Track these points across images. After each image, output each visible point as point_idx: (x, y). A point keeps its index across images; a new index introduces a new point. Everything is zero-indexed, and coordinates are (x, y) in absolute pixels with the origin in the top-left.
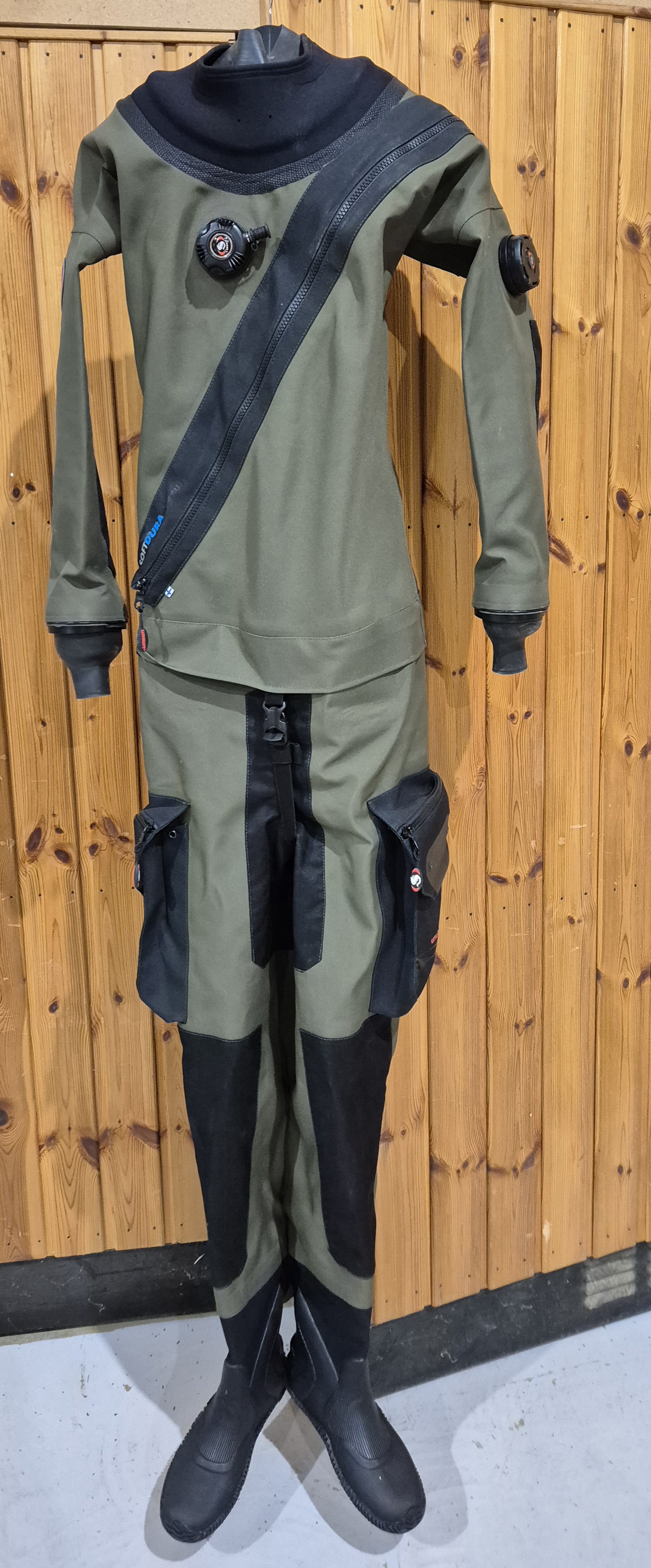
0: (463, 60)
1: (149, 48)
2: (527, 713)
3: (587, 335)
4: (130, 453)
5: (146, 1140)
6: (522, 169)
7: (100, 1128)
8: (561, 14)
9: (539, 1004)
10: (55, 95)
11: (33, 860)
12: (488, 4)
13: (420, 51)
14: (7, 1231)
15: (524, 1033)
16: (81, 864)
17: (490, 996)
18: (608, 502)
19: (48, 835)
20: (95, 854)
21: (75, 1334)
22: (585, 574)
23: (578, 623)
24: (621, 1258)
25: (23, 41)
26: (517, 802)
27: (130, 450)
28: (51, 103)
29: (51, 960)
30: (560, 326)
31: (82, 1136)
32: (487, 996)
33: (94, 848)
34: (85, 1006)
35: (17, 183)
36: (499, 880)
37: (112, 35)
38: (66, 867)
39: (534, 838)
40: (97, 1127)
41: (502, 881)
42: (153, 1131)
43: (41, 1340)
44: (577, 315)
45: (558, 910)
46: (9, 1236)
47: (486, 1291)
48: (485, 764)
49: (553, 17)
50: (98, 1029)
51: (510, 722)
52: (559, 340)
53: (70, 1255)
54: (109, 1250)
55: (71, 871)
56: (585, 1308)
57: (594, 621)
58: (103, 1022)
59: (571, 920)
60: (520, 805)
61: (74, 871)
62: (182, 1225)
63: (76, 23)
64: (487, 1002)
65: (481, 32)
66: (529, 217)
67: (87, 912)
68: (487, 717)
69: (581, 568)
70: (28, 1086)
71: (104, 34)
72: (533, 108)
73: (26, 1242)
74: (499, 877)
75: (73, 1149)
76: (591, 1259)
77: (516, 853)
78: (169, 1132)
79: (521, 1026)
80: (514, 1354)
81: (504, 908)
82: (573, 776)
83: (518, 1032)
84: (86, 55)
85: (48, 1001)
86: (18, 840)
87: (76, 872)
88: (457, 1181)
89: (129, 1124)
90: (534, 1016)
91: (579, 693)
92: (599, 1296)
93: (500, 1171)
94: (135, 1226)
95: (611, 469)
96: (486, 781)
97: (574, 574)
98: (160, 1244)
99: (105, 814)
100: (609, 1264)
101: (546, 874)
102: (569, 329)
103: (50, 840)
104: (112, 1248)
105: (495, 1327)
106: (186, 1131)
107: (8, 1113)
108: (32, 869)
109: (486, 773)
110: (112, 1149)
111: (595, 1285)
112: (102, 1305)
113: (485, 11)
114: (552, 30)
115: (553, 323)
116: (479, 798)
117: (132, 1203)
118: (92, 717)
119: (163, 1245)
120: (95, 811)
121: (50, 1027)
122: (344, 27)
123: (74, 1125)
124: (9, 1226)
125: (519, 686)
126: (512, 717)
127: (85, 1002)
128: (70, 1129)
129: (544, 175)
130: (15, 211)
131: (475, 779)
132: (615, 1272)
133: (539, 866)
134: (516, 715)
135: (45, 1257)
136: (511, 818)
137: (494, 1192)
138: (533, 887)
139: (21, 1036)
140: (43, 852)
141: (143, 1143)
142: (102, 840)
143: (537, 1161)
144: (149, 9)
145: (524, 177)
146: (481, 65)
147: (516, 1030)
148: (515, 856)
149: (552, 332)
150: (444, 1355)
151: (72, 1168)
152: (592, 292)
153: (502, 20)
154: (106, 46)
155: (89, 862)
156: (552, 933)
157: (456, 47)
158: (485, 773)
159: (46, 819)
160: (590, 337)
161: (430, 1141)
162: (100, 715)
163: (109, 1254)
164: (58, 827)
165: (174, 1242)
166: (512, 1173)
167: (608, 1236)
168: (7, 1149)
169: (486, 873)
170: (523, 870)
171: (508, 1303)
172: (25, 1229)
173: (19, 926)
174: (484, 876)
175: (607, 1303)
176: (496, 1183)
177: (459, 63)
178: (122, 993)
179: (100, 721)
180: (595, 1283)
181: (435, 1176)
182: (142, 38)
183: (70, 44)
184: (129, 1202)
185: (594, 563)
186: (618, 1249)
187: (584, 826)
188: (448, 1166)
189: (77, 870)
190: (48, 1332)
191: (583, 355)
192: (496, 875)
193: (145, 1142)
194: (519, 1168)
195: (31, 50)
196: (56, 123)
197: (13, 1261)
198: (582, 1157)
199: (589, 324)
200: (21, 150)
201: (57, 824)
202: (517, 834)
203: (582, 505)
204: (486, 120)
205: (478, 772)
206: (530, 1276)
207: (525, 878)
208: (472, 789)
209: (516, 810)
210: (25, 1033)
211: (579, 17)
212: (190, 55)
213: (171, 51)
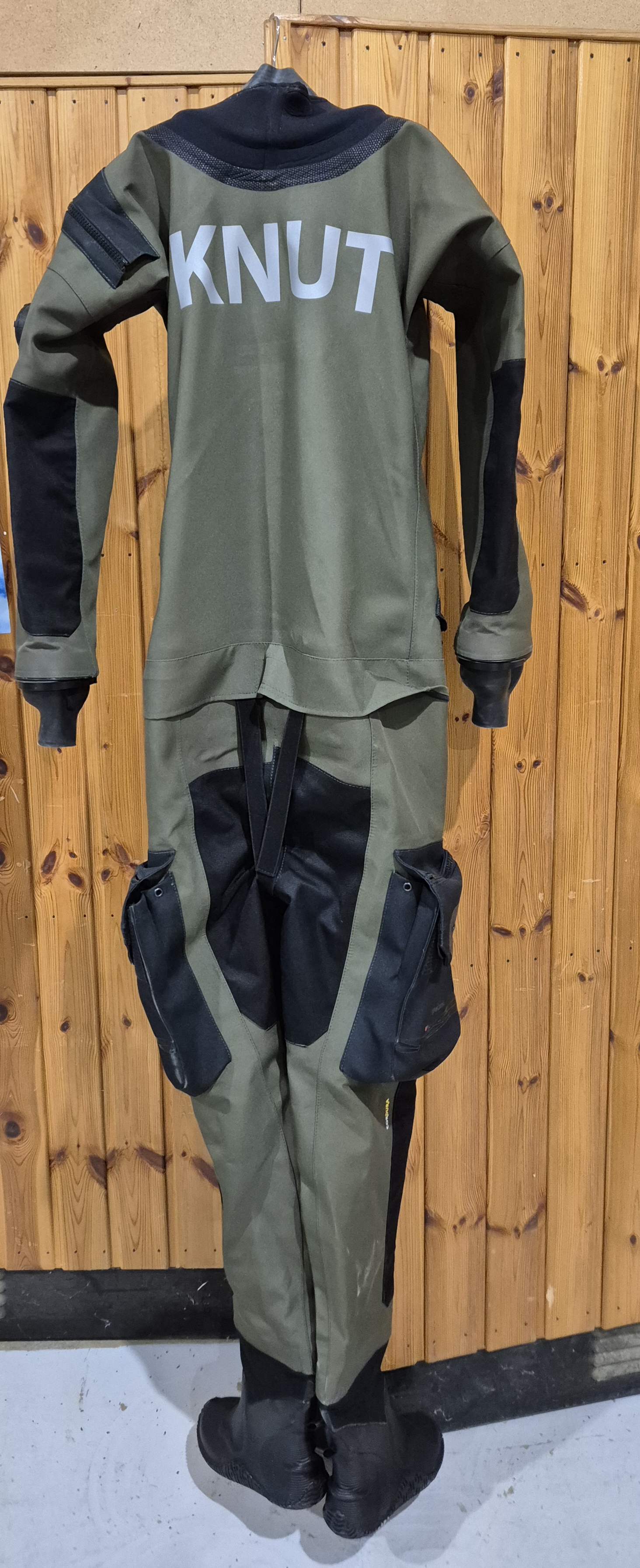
0: (475, 97)
1: (172, 91)
2: (535, 762)
3: (607, 374)
4: (147, 489)
5: (153, 1164)
6: (537, 205)
7: (108, 1148)
8: (583, 45)
9: (545, 1060)
10: (81, 141)
11: (49, 881)
12: (504, 38)
13: (429, 90)
14: (17, 1240)
15: (527, 1091)
16: (94, 888)
17: (492, 1050)
18: (628, 546)
19: (62, 859)
20: (107, 879)
21: (82, 1347)
22: (601, 620)
23: (593, 670)
24: (633, 1332)
25: (51, 90)
26: (523, 853)
27: (147, 486)
28: (77, 149)
29: (63, 981)
30: (576, 364)
31: (91, 1154)
32: (489, 1050)
33: (106, 874)
34: (94, 1027)
35: (43, 226)
36: (503, 932)
37: (135, 80)
38: (79, 891)
39: (542, 890)
40: (105, 1148)
41: (506, 933)
42: (158, 1156)
43: (49, 1348)
44: (596, 355)
45: (567, 967)
46: (19, 1245)
47: (483, 1352)
48: (489, 812)
49: (574, 48)
50: (107, 1051)
51: (518, 771)
52: (576, 378)
53: (76, 1269)
54: (116, 1268)
55: (83, 895)
56: (593, 1381)
57: (610, 669)
58: (112, 1044)
59: (582, 978)
60: (526, 857)
61: (86, 895)
62: (186, 1250)
63: (102, 70)
64: (488, 1057)
65: (495, 68)
66: (544, 254)
67: (98, 936)
68: (492, 764)
69: (597, 613)
70: (40, 1102)
71: (128, 80)
72: (551, 143)
73: (35, 1252)
74: (502, 929)
75: (82, 1165)
76: (600, 1329)
77: (521, 907)
78: (174, 1158)
79: (525, 1084)
80: (514, 1419)
81: (508, 961)
82: (586, 829)
83: (522, 1089)
84: (111, 101)
85: (60, 1020)
86: (34, 863)
87: (88, 896)
88: (454, 1236)
89: (136, 1146)
90: (539, 1074)
91: (594, 743)
92: (609, 1368)
93: (500, 1231)
94: (140, 1246)
95: (632, 512)
96: (490, 831)
97: (589, 620)
98: (163, 1266)
99: (116, 841)
100: (620, 1337)
101: (555, 927)
102: (587, 368)
103: (64, 864)
104: (119, 1266)
105: (493, 1390)
106: (191, 1157)
107: (20, 1126)
108: (46, 890)
109: (491, 822)
110: (119, 1169)
111: (604, 1357)
112: (108, 1321)
113: (500, 45)
114: (573, 61)
115: (570, 362)
116: (482, 848)
117: (138, 1223)
118: (106, 746)
119: (167, 1268)
120: (107, 837)
121: (61, 1045)
122: (349, 69)
123: (83, 1143)
124: (20, 1235)
125: (528, 734)
126: (520, 766)
127: (95, 1023)
128: (78, 1146)
129: (562, 210)
130: (40, 253)
131: (479, 827)
132: (627, 1346)
133: (547, 919)
134: (523, 763)
135: (53, 1268)
136: (517, 871)
137: (493, 1251)
138: (540, 941)
139: (34, 1052)
140: (56, 875)
141: (149, 1166)
142: (113, 865)
143: (541, 1223)
144: (173, 54)
145: (539, 213)
146: (495, 101)
147: (520, 1088)
148: (521, 909)
149: (569, 371)
150: (437, 1412)
151: (81, 1184)
152: (613, 329)
153: (518, 54)
154: (130, 91)
155: (101, 887)
156: (560, 990)
157: (468, 84)
158: (489, 822)
159: (61, 843)
160: (611, 375)
161: (425, 1194)
162: (114, 744)
163: (114, 1272)
164: (72, 851)
165: (178, 1266)
166: (513, 1233)
167: (618, 1308)
168: (19, 1161)
169: (489, 924)
170: (530, 923)
171: (508, 1366)
172: (34, 1239)
173: (34, 945)
174: (487, 926)
175: (618, 1377)
176: (496, 1244)
177: (471, 100)
178: (130, 1017)
179: (114, 749)
180: (605, 1354)
181: (430, 1230)
182: (165, 83)
183: (96, 91)
184: (135, 1223)
185: (612, 609)
186: (629, 1323)
187: (597, 880)
188: (443, 1220)
189: (89, 894)
190: (56, 1342)
191: (603, 395)
192: (499, 926)
193: (151, 1165)
194: (521, 1229)
195: (59, 97)
196: (81, 168)
197: (23, 1269)
198: (591, 1223)
199: (609, 363)
200: (47, 194)
201: (71, 849)
202: (523, 885)
203: (599, 549)
204: (499, 156)
205: (482, 820)
206: (531, 1341)
207: (532, 932)
208: (475, 838)
209: (523, 860)
210: (38, 1050)
211: (603, 46)
212: (213, 97)
213: (194, 93)
